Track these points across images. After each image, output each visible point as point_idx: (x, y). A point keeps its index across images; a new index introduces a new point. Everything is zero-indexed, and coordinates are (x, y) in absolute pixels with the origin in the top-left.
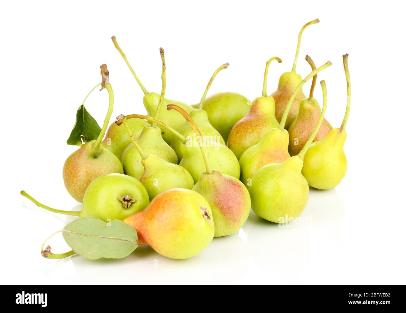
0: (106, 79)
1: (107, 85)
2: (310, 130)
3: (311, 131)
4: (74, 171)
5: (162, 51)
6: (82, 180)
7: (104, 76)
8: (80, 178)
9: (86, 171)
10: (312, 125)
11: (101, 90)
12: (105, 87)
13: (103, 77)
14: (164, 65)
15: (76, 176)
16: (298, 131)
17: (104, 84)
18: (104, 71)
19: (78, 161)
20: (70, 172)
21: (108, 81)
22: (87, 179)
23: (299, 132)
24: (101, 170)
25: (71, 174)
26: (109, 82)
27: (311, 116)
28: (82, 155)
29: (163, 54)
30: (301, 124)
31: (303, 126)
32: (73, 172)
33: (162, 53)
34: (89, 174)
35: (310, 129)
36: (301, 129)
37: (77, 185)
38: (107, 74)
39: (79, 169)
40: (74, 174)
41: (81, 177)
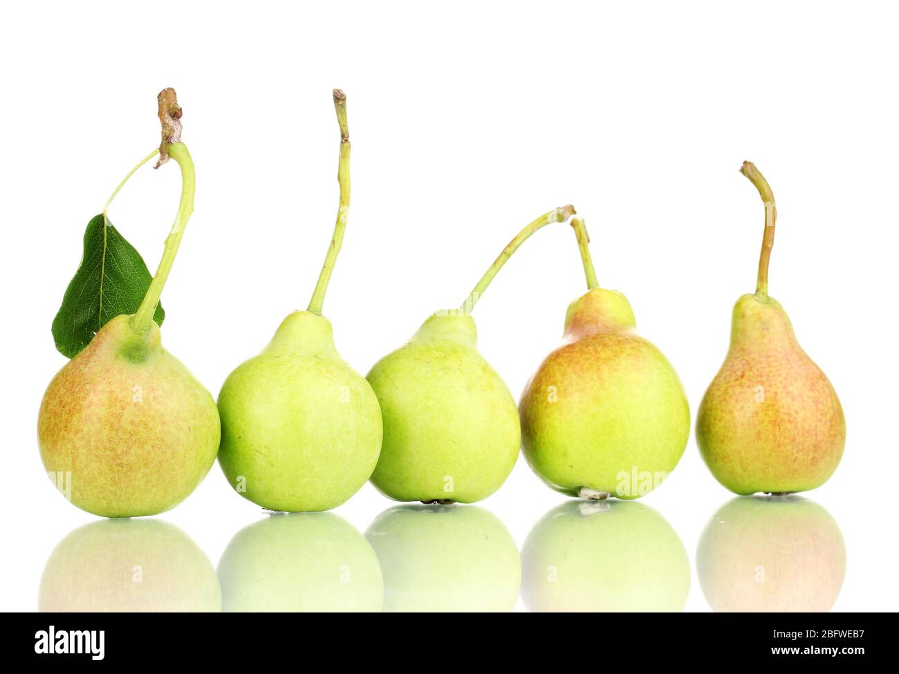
0: (172, 130)
1: (176, 148)
2: (763, 368)
3: (767, 370)
4: (73, 395)
5: (339, 98)
6: (95, 417)
7: (167, 121)
8: (89, 411)
9: (109, 389)
10: (768, 357)
11: (157, 168)
12: (170, 156)
13: (164, 125)
14: (344, 137)
15: (78, 407)
16: (730, 376)
17: (167, 147)
18: (168, 105)
19: (85, 370)
20: (61, 402)
21: (180, 136)
22: (113, 415)
23: (733, 379)
24: (153, 389)
25: (64, 407)
26: (182, 140)
27: (765, 331)
28: (97, 351)
29: (343, 106)
30: (738, 360)
31: (744, 361)
32: (69, 401)
33: (341, 102)
34: (116, 399)
35: (765, 365)
36: (738, 370)
37: (80, 435)
38: (176, 114)
39: (88, 387)
40: (73, 404)
41: (93, 407)
